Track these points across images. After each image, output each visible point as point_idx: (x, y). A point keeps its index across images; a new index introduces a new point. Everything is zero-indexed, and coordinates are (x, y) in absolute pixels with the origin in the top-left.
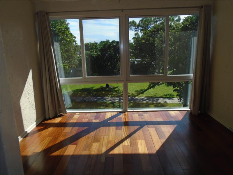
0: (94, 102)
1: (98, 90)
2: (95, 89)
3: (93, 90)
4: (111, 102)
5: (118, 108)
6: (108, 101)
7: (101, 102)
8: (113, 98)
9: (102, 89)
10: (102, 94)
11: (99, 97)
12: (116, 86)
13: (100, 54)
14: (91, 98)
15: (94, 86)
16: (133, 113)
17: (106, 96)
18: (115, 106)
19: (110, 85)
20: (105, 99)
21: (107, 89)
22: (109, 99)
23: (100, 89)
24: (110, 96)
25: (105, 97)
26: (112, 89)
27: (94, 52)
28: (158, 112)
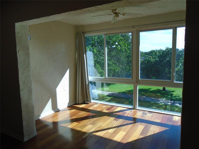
0: (148, 102)
1: (154, 92)
2: (152, 91)
3: (150, 91)
4: (164, 104)
5: (169, 110)
6: (161, 103)
7: (154, 102)
8: (166, 101)
9: (159, 91)
10: (157, 95)
11: (153, 98)
12: (173, 90)
13: (158, 60)
14: (146, 98)
15: (151, 88)
16: (139, 112)
17: (161, 98)
18: (167, 109)
19: (167, 88)
20: (159, 101)
21: (163, 92)
22: (162, 101)
23: (156, 91)
24: (164, 98)
25: (159, 99)
26: (168, 92)
27: (153, 58)
28: (161, 114)
